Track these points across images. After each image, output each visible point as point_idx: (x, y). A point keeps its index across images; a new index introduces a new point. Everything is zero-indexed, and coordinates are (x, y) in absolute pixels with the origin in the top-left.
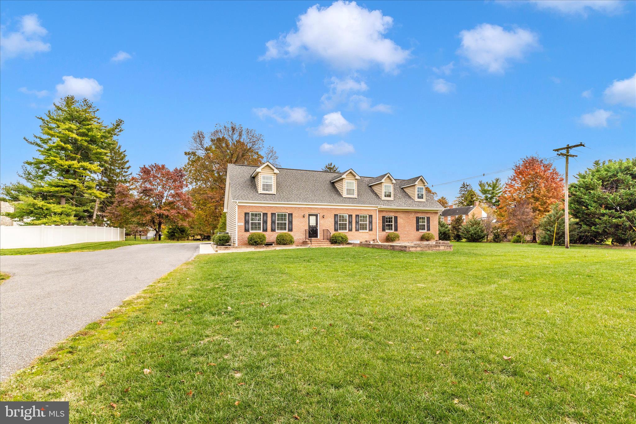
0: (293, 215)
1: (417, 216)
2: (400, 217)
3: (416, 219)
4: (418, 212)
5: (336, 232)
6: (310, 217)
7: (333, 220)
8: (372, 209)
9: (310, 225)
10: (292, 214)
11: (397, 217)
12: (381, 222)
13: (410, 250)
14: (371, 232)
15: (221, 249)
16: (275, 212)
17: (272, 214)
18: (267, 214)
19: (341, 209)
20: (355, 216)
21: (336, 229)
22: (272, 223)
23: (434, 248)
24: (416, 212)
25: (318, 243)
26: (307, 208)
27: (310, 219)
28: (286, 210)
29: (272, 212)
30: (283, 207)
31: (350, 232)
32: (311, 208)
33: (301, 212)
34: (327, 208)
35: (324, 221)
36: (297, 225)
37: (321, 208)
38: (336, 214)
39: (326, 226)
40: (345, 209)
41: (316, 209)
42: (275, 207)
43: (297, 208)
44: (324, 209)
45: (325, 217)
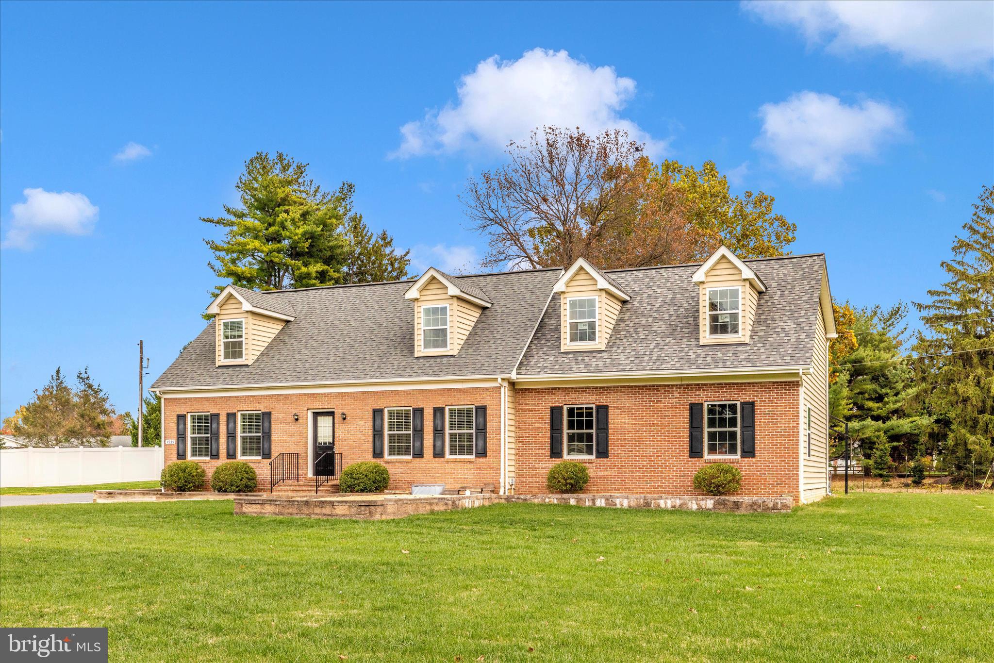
0: (273, 417)
1: (693, 401)
2: (617, 408)
3: (687, 413)
4: (699, 387)
6: (319, 418)
7: (370, 425)
8: (487, 388)
9: (319, 441)
10: (269, 414)
11: (606, 407)
12: (548, 426)
14: (481, 460)
16: (234, 411)
17: (228, 415)
18: (218, 415)
20: (432, 412)
21: (379, 450)
22: (228, 438)
26: (305, 394)
27: (319, 424)
28: (258, 403)
29: (229, 412)
30: (252, 396)
31: (418, 460)
32: (314, 394)
33: (290, 408)
34: (354, 393)
35: (347, 429)
36: (282, 441)
37: (339, 393)
38: (378, 408)
39: (351, 443)
40: (402, 393)
41: (325, 397)
42: (235, 397)
43: (281, 397)
44: (345, 396)
45: (349, 418)
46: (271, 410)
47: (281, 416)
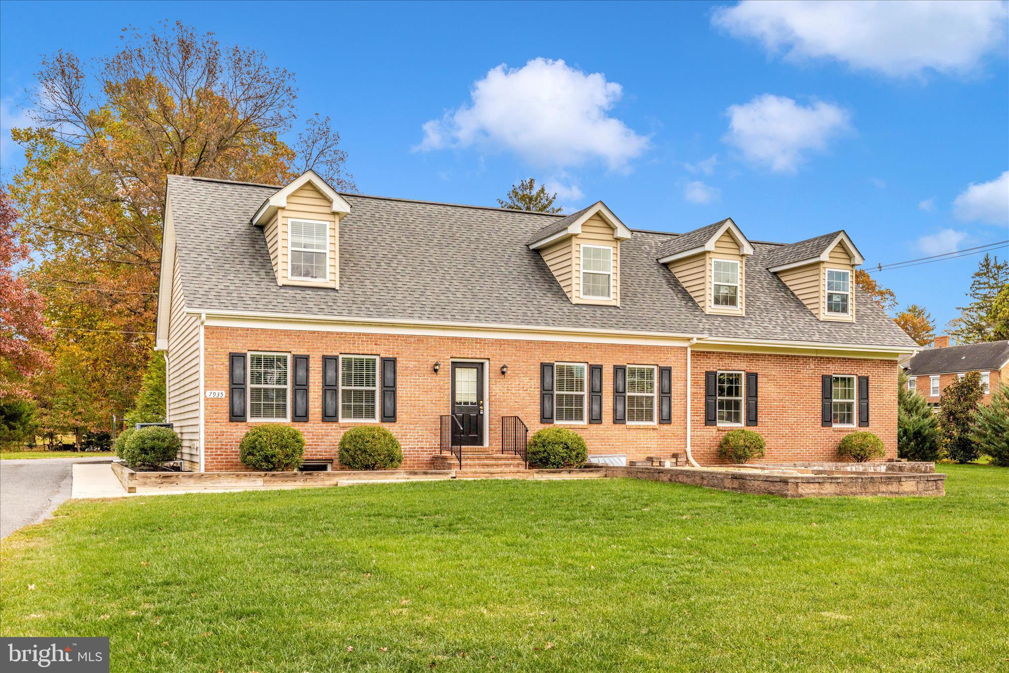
0: (398, 365)
1: (825, 373)
2: (764, 376)
3: (820, 384)
4: (829, 360)
5: (547, 426)
6: (458, 371)
7: (537, 382)
8: (672, 348)
9: (458, 400)
10: (394, 361)
11: (756, 375)
12: (703, 391)
13: (800, 491)
14: (666, 427)
15: (148, 481)
16: (335, 354)
17: (326, 359)
18: (307, 358)
19: (564, 343)
20: (611, 371)
21: (547, 415)
22: (325, 392)
23: (883, 488)
24: (822, 358)
25: (483, 465)
26: (448, 338)
27: (458, 378)
28: (376, 344)
29: (326, 354)
30: (364, 334)
31: (595, 426)
32: (461, 339)
33: (425, 354)
34: (516, 341)
35: (506, 386)
36: (413, 399)
37: (496, 340)
38: (547, 362)
39: (512, 404)
40: (577, 346)
41: (476, 343)
42: (337, 333)
43: (412, 340)
44: (505, 344)
45: (509, 372)
46: (396, 356)
47: (411, 364)
